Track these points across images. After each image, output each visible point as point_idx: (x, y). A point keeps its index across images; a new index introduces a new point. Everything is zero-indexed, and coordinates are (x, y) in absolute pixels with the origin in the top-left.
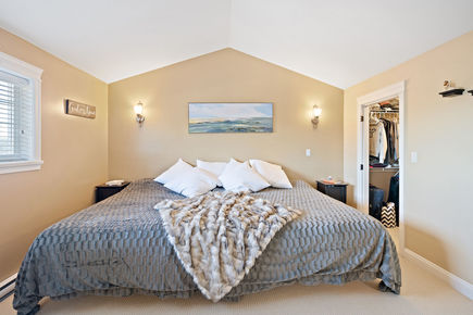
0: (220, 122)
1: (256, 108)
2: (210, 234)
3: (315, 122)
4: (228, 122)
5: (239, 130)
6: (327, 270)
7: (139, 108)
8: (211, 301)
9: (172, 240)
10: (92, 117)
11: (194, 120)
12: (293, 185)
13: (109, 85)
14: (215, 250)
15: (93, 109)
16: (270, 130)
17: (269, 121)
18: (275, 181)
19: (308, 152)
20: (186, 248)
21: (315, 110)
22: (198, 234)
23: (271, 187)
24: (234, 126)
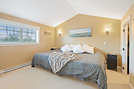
0: (76, 34)
1: (86, 30)
2: (55, 59)
3: (107, 33)
4: (78, 34)
5: (81, 36)
6: (79, 75)
7: (60, 32)
8: (54, 73)
9: (49, 59)
10: (50, 35)
11: (70, 34)
12: (94, 53)
13: (55, 28)
14: (55, 63)
15: (50, 33)
16: (91, 36)
17: (90, 33)
18: (87, 51)
19: (104, 43)
20: (51, 61)
21: (107, 28)
22: (53, 58)
23: (85, 53)
24: (80, 35)
